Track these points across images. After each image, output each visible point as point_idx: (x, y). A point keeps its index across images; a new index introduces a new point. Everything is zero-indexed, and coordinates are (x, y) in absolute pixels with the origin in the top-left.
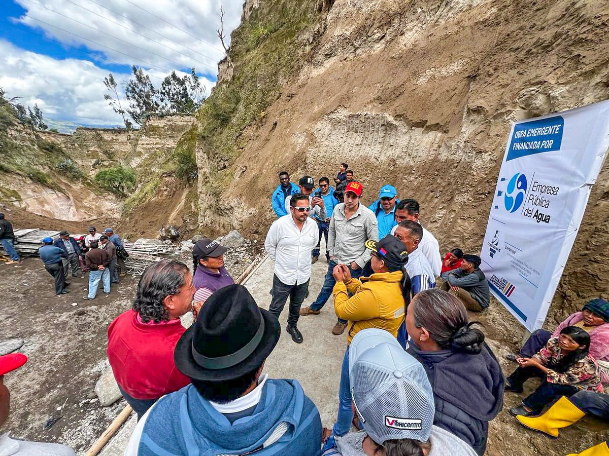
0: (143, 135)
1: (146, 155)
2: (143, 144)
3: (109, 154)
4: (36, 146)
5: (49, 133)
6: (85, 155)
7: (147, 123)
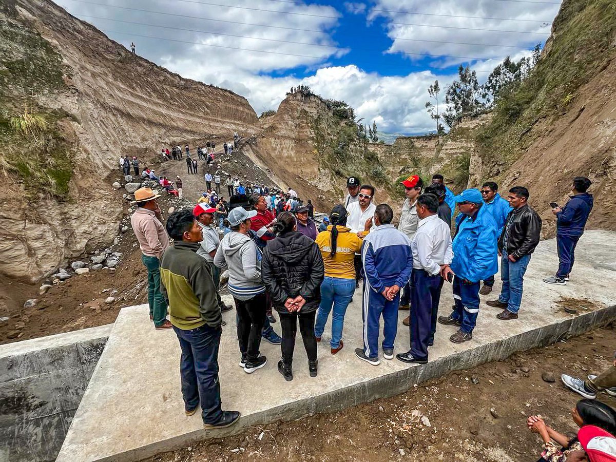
0: (450, 140)
1: (448, 160)
2: (446, 149)
3: (415, 162)
4: (363, 156)
5: (378, 145)
6: (397, 162)
7: (457, 125)
